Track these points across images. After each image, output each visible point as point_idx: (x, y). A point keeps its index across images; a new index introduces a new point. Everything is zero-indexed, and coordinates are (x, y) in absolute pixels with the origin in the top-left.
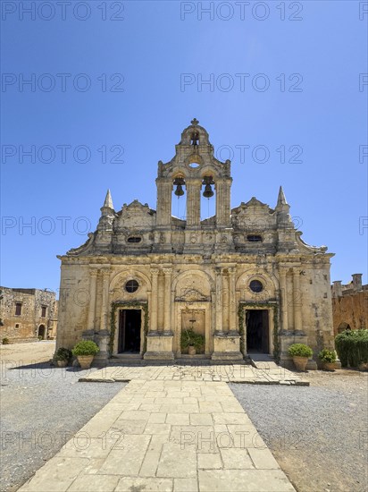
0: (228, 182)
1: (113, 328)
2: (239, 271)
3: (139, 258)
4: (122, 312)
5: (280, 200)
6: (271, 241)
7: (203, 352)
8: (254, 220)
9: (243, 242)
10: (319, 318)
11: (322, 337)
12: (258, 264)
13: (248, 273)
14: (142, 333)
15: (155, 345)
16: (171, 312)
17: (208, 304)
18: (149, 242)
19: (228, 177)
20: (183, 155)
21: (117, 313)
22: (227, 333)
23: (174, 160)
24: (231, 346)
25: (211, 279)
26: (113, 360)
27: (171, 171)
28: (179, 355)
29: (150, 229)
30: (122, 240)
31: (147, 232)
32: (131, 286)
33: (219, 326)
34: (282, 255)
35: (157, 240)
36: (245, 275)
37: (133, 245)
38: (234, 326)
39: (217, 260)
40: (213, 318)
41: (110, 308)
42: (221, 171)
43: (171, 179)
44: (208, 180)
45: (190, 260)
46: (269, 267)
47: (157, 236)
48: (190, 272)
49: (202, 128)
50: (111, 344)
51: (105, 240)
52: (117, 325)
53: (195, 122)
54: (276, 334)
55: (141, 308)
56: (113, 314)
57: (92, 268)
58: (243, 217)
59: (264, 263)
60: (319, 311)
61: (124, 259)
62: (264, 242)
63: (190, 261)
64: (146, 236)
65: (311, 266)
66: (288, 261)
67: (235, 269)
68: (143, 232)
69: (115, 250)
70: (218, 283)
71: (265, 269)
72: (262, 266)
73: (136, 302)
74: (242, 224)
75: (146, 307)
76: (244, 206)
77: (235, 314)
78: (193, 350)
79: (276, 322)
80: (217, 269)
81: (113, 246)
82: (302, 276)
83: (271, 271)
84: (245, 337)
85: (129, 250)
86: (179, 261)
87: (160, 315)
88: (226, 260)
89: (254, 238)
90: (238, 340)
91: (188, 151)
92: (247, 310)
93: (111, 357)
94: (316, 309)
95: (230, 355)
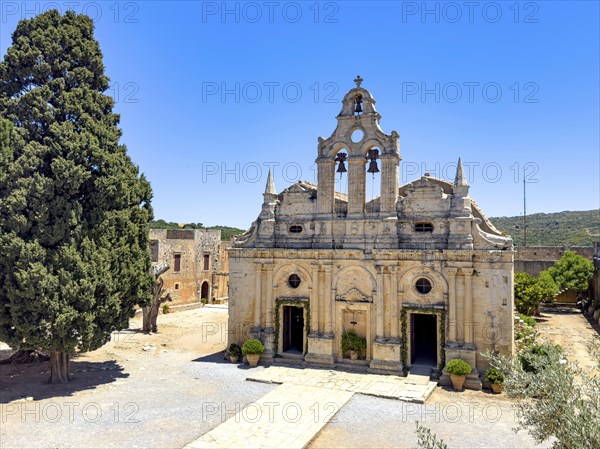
0: (394, 160)
1: (278, 325)
2: (402, 269)
3: (300, 252)
4: (286, 309)
5: (458, 178)
6: (443, 231)
7: (364, 358)
8: (425, 206)
9: (410, 233)
12: (423, 261)
13: (413, 270)
14: (305, 333)
15: (316, 347)
16: (331, 312)
17: (369, 304)
18: (310, 232)
19: (393, 153)
20: (345, 128)
21: (281, 311)
22: (387, 340)
23: (334, 135)
24: (391, 354)
25: (372, 277)
26: (278, 360)
27: (331, 148)
28: (340, 359)
29: (311, 217)
30: (284, 230)
31: (308, 220)
32: (294, 282)
33: (380, 332)
34: (450, 253)
35: (317, 232)
36: (409, 273)
37: (295, 235)
38: (395, 332)
39: (377, 257)
40: (374, 321)
41: (275, 305)
42: (386, 145)
43: (330, 157)
44: (373, 154)
45: (351, 255)
46: (437, 265)
47: (318, 225)
48: (350, 268)
49: (365, 91)
50: (276, 342)
51: (267, 232)
52: (281, 322)
53: (359, 80)
54: (443, 345)
55: (303, 305)
56: (277, 310)
57: (257, 263)
58: (410, 202)
59: (431, 261)
60: (496, 321)
61: (286, 252)
62: (435, 232)
63: (351, 257)
64: (307, 225)
65: (487, 265)
66: (457, 260)
67: (396, 268)
68: (304, 220)
69: (277, 243)
70: (379, 283)
71: (433, 268)
72: (428, 264)
73: (297, 299)
74: (410, 210)
75: (307, 304)
76: (413, 187)
77: (396, 319)
78: (354, 356)
79: (443, 331)
80: (377, 266)
81: (275, 236)
82: (475, 276)
83: (439, 270)
84: (409, 345)
85: (290, 241)
86: (339, 256)
87: (322, 314)
88: (386, 257)
89: (424, 227)
90: (398, 349)
91: (351, 123)
92: (412, 314)
93: (277, 356)
94: (492, 318)
95: (389, 364)
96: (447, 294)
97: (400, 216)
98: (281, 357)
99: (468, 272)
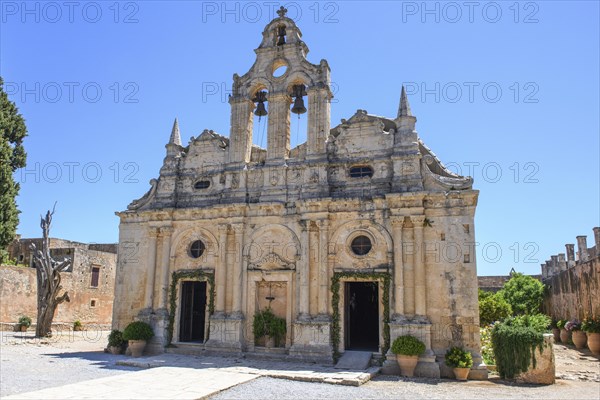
0: (324, 92)
1: (173, 307)
2: (334, 224)
3: (205, 211)
4: (186, 285)
5: (403, 108)
6: (385, 174)
7: (283, 346)
8: (363, 145)
9: (344, 179)
10: (456, 296)
11: (461, 327)
12: (360, 212)
13: (347, 224)
14: (207, 314)
15: (222, 332)
16: (241, 285)
17: (290, 273)
18: (219, 187)
19: (323, 85)
20: (265, 61)
21: (178, 287)
22: (312, 319)
23: (252, 70)
24: (315, 337)
25: (295, 237)
26: (171, 350)
27: (248, 85)
28: (252, 347)
29: (221, 168)
30: (188, 186)
31: (217, 173)
32: (196, 249)
33: (304, 308)
34: (394, 198)
35: (228, 185)
36: (343, 229)
37: (201, 192)
38: (323, 306)
39: (302, 209)
40: (297, 295)
41: (171, 280)
42: (313, 77)
43: (249, 97)
44: (298, 91)
45: (268, 210)
46: (378, 215)
47: (229, 177)
48: (268, 228)
49: (289, 20)
50: (170, 329)
51: (168, 189)
52: (178, 302)
53: (282, 11)
54: (387, 320)
55: (206, 279)
56: (174, 286)
57: (152, 227)
58: (344, 141)
59: (370, 211)
60: (456, 285)
61: (188, 212)
62: (375, 176)
63: (269, 213)
64: (216, 179)
65: (442, 212)
66: (404, 206)
67: (326, 222)
68: (212, 174)
69: (178, 202)
70: (304, 243)
71: (373, 220)
72: (367, 215)
73: (199, 272)
74: (343, 151)
75: (212, 277)
76: (346, 124)
77: (325, 289)
78: (269, 342)
79: (386, 303)
80: (302, 222)
81: (177, 195)
82: (428, 227)
83: (381, 222)
84: (341, 324)
85: (195, 199)
86: (254, 212)
87: (229, 289)
88: (313, 209)
89: (361, 171)
90: (327, 329)
91: (271, 55)
92: (346, 283)
93: (169, 345)
94: (451, 280)
95: (315, 349)
96: (393, 253)
97: (331, 159)
98: (174, 346)
99: (417, 221)
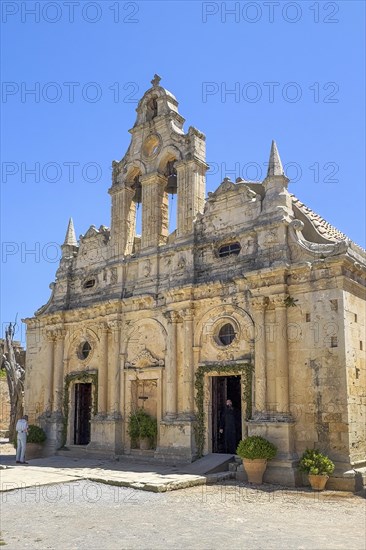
0: (192, 165)
1: (67, 409)
2: (198, 313)
6: (251, 250)
8: (231, 218)
9: (211, 261)
10: (322, 389)
11: (326, 426)
12: (223, 297)
13: (211, 313)
17: (160, 369)
18: (103, 284)
19: (191, 156)
20: (139, 141)
21: (70, 389)
22: (177, 417)
23: (128, 154)
25: (164, 330)
26: (63, 453)
27: (125, 171)
28: (128, 450)
29: (104, 264)
30: (79, 289)
31: (101, 270)
33: (170, 407)
34: (253, 276)
35: (109, 280)
36: (207, 318)
37: (89, 291)
38: (185, 406)
39: (168, 299)
41: (65, 383)
42: (182, 149)
43: (125, 184)
44: (171, 168)
45: (141, 304)
46: (240, 298)
47: (109, 273)
48: (141, 323)
49: (160, 89)
50: (64, 432)
51: (62, 293)
52: (71, 406)
53: (156, 80)
54: (250, 418)
55: (90, 381)
56: (66, 389)
58: (211, 218)
59: (233, 294)
60: (322, 375)
61: (76, 313)
62: (240, 254)
63: (141, 306)
64: (101, 276)
65: (306, 287)
66: (264, 285)
68: (97, 271)
69: (69, 304)
72: (229, 300)
74: (210, 229)
75: (96, 377)
76: (213, 197)
77: (188, 385)
80: (167, 314)
81: (69, 297)
82: (291, 308)
83: (243, 306)
84: (207, 424)
85: (83, 299)
86: (129, 307)
87: (109, 390)
88: (177, 297)
89: (228, 249)
90: (188, 428)
91: (146, 132)
92: (211, 378)
93: (63, 447)
94: (317, 370)
95: (176, 451)
96: (253, 341)
97: (198, 240)
98: (66, 449)
